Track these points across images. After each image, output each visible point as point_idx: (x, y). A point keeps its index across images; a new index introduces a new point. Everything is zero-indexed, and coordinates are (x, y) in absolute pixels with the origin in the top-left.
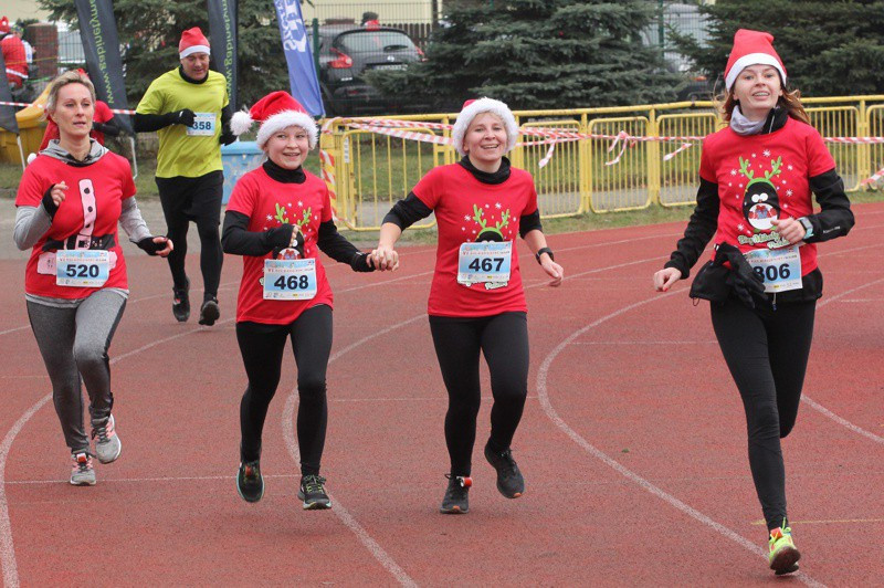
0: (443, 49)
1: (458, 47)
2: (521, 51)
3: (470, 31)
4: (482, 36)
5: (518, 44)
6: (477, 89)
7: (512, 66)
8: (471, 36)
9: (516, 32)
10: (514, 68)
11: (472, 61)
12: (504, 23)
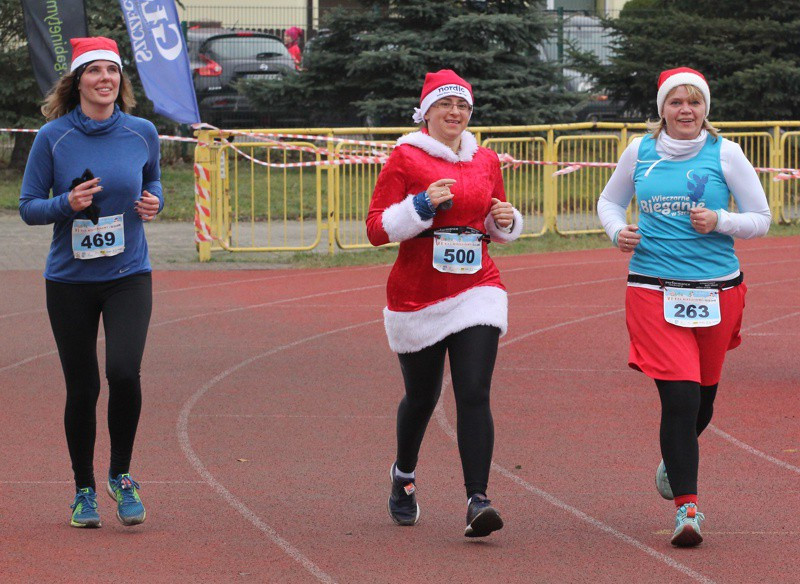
0: (324, 59)
1: (340, 56)
2: (408, 63)
3: (354, 41)
4: (367, 46)
5: (405, 55)
6: (359, 103)
7: (398, 79)
8: (354, 46)
9: (405, 42)
10: (401, 81)
11: (355, 72)
12: (391, 32)
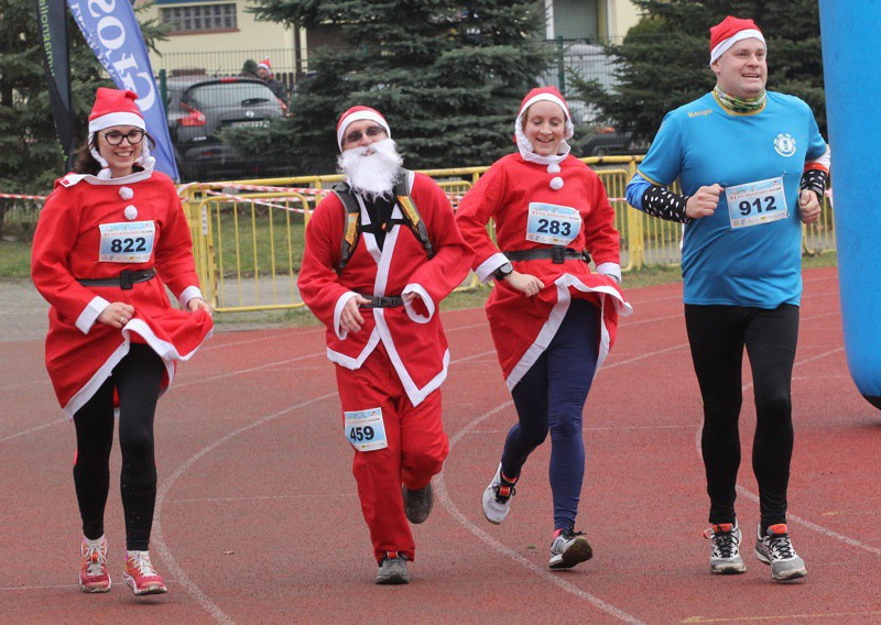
0: (312, 102)
1: (329, 99)
2: (401, 103)
3: (341, 81)
4: (356, 86)
5: (397, 94)
8: (343, 87)
9: (395, 81)
10: (394, 121)
12: (381, 70)
